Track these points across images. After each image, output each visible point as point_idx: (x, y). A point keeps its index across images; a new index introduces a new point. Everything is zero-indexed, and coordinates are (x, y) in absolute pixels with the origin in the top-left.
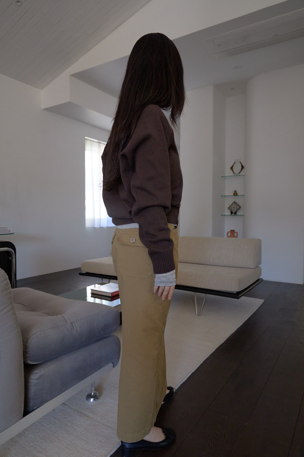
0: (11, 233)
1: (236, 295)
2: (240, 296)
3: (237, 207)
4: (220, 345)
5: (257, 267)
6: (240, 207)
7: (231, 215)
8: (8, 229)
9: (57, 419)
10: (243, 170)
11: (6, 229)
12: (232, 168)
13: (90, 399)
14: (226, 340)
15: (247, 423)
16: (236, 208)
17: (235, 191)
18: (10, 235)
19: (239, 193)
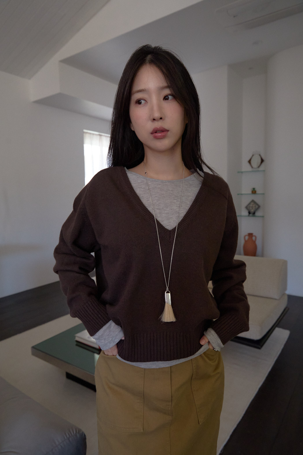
1: (257, 344)
2: (262, 344)
3: (256, 207)
5: (282, 295)
6: (259, 207)
7: (249, 216)
10: (263, 164)
12: (250, 162)
16: (254, 208)
19: (258, 191)
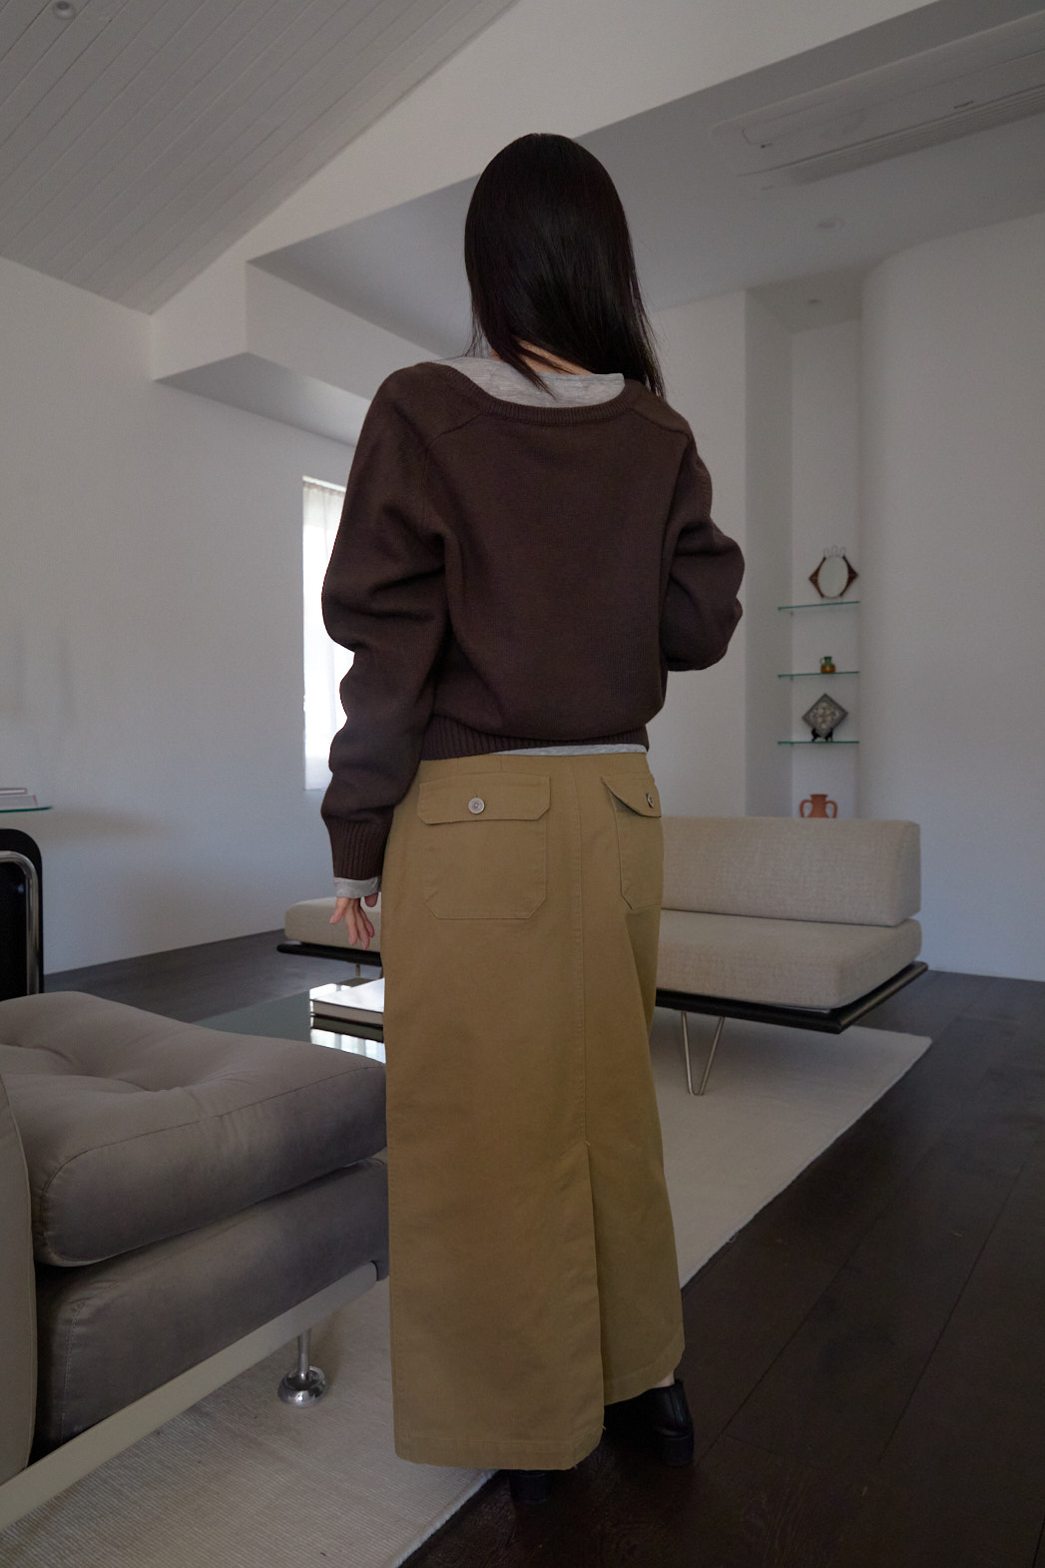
0: (40, 806)
1: (831, 1021)
2: (844, 1022)
3: (833, 714)
4: (770, 1199)
5: (906, 921)
6: (844, 714)
7: (813, 740)
8: (30, 794)
9: (169, 1468)
10: (855, 584)
11: (23, 791)
12: (814, 578)
13: (293, 1395)
14: (793, 1182)
15: (866, 1488)
16: (829, 718)
17: (828, 659)
18: (36, 812)
19: (841, 665)
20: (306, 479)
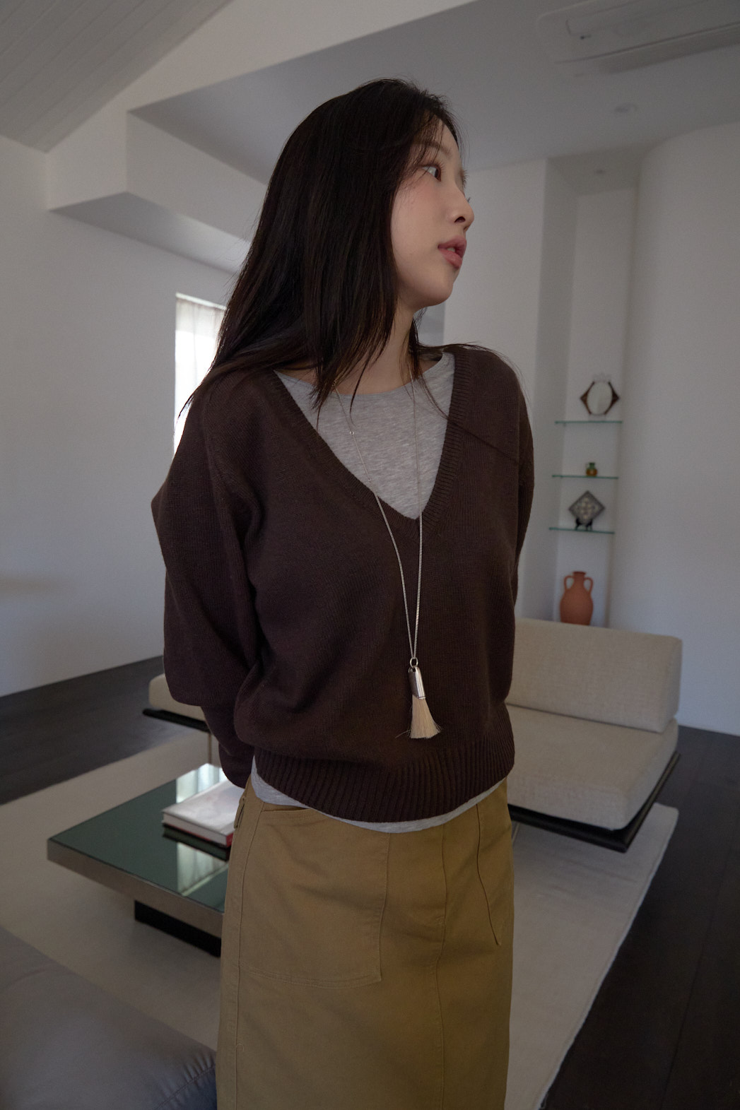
1: (617, 840)
2: (627, 840)
3: (593, 508)
6: (602, 508)
7: (576, 529)
10: (618, 405)
16: (590, 511)
17: (592, 464)
19: (603, 471)
20: (179, 295)
